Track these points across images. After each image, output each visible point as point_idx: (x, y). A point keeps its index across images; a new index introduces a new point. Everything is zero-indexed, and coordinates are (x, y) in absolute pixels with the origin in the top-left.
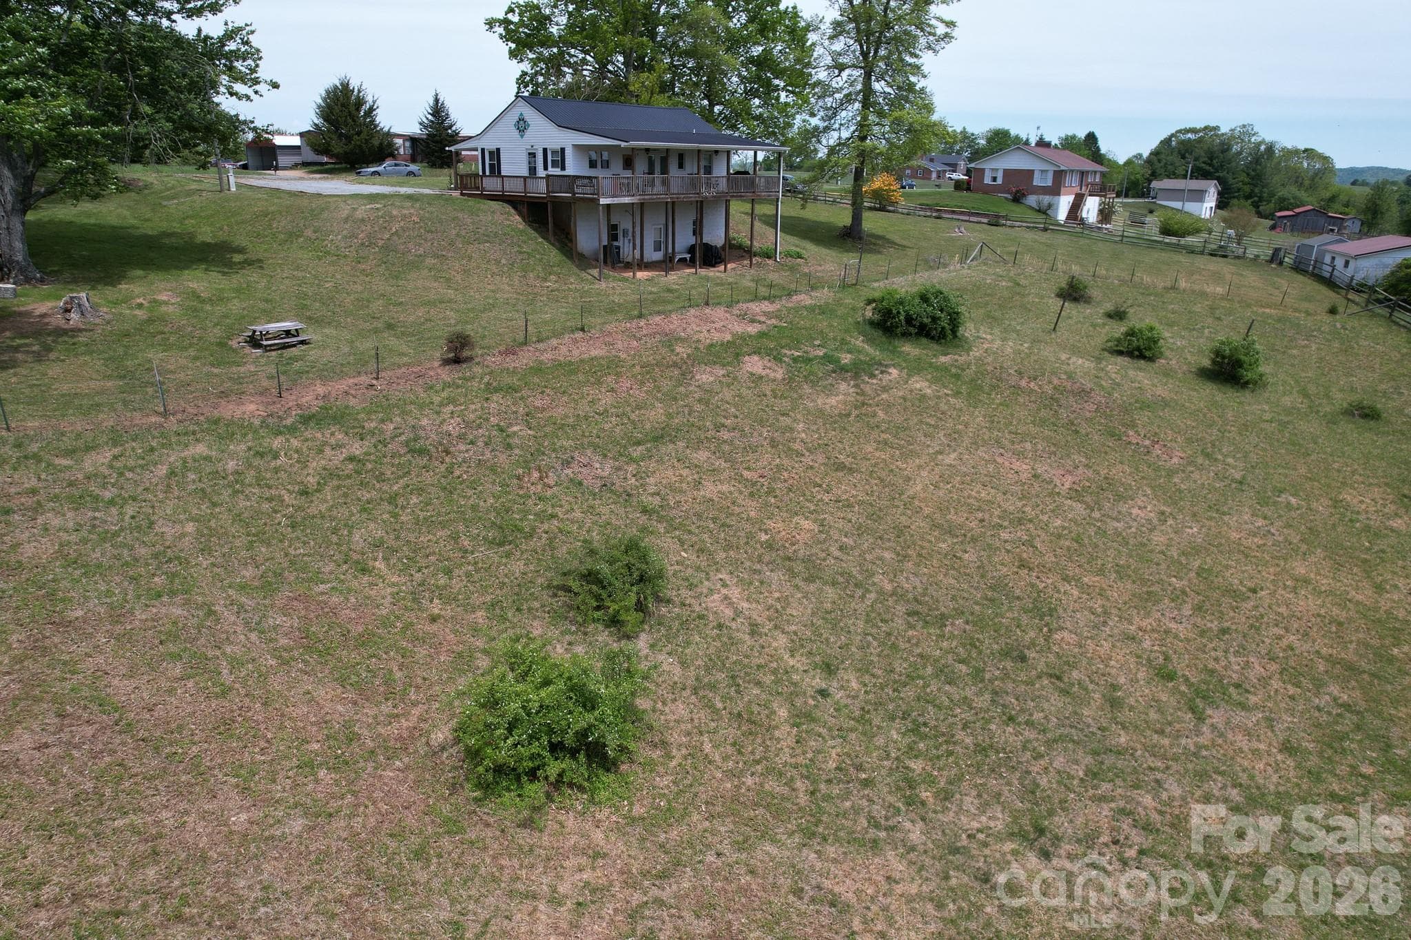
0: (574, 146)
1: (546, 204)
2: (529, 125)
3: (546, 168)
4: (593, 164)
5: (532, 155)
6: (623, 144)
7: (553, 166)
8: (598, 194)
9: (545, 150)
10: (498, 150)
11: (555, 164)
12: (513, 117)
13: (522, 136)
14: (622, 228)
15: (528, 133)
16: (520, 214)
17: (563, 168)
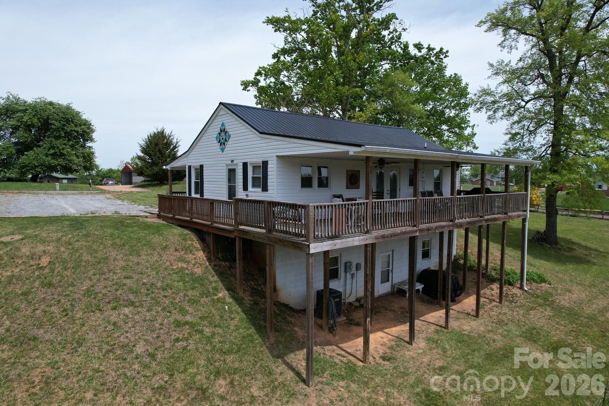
0: (281, 158)
1: (234, 240)
2: (229, 137)
3: (245, 188)
4: (306, 182)
5: (232, 172)
6: (352, 151)
7: (253, 186)
8: (307, 236)
9: (245, 165)
10: (202, 167)
11: (256, 182)
12: (215, 129)
13: (223, 150)
14: (343, 261)
15: (229, 145)
16: (205, 248)
17: (265, 189)
